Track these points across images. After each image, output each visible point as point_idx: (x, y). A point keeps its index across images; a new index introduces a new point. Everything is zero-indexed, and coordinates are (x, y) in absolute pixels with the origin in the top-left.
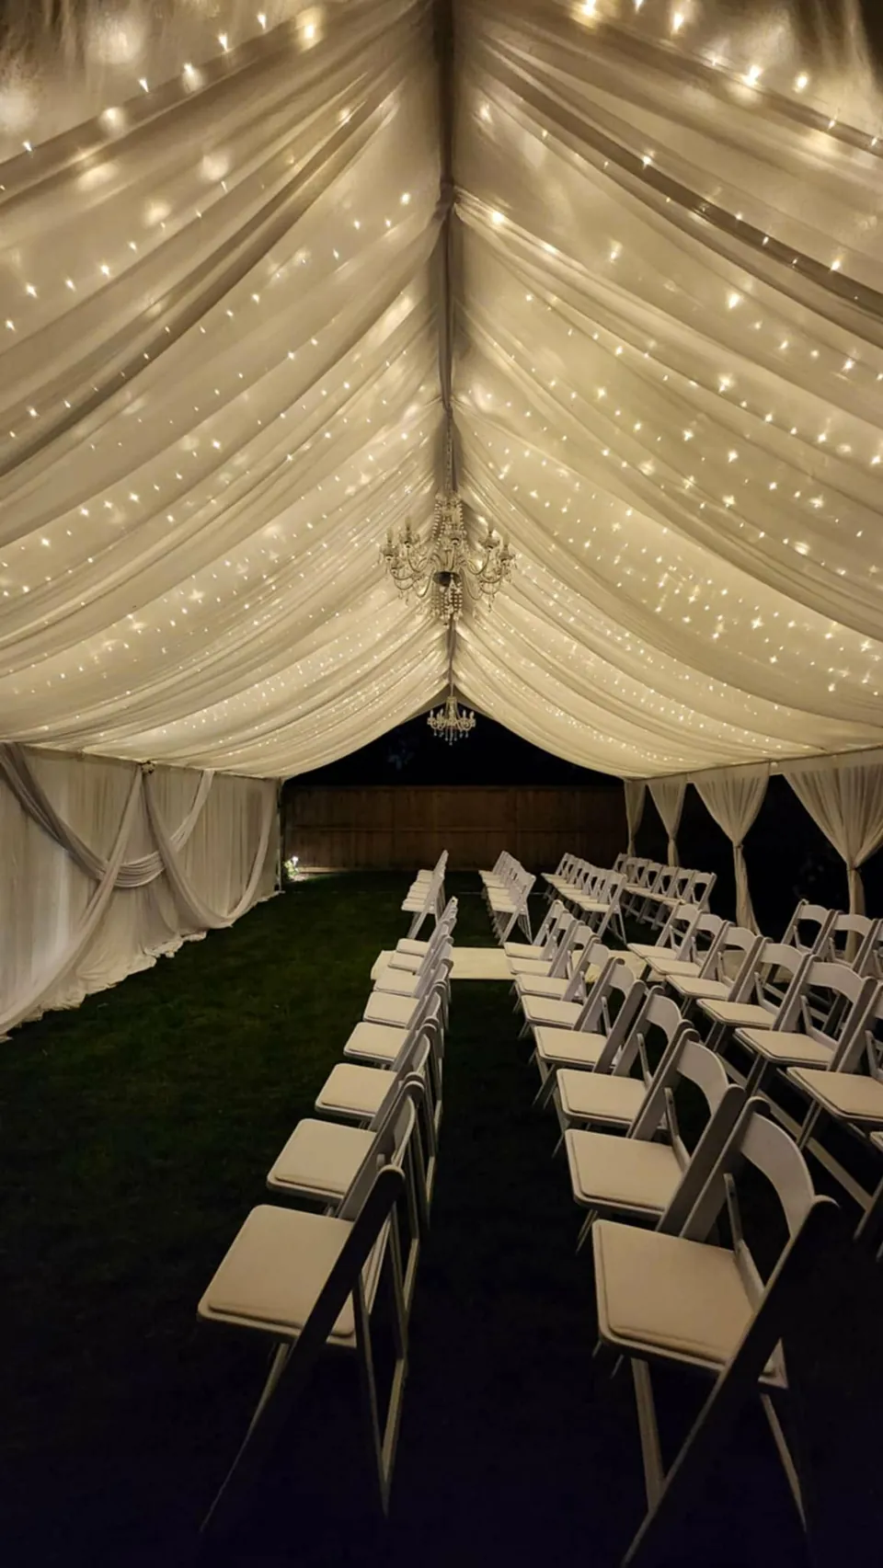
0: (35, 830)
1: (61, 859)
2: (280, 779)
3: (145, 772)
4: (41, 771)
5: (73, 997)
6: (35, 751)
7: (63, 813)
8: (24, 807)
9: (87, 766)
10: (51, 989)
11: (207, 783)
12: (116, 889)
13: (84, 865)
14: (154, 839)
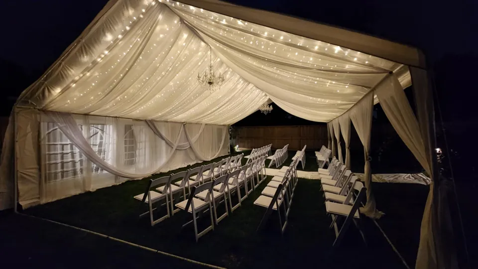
0: (157, 137)
1: (163, 142)
2: (229, 125)
3: (184, 124)
4: (157, 125)
5: (166, 170)
6: (155, 121)
7: (164, 134)
8: (154, 133)
9: (169, 124)
10: (161, 168)
11: (203, 126)
12: (176, 149)
13: (169, 144)
14: (187, 139)
